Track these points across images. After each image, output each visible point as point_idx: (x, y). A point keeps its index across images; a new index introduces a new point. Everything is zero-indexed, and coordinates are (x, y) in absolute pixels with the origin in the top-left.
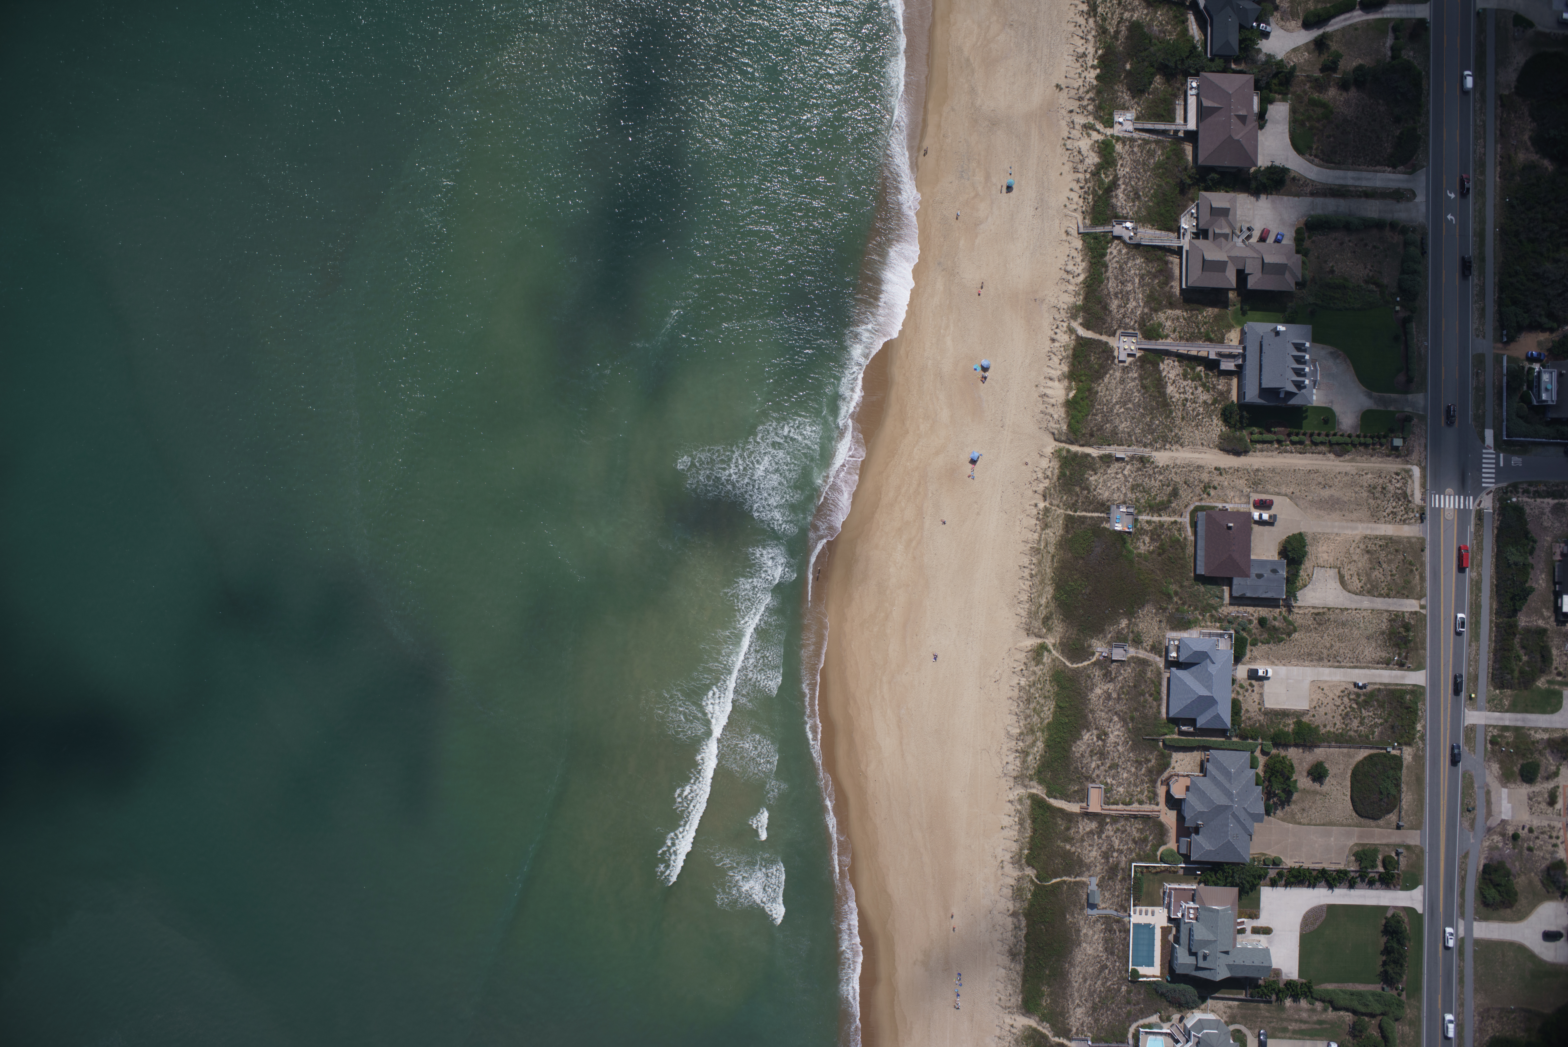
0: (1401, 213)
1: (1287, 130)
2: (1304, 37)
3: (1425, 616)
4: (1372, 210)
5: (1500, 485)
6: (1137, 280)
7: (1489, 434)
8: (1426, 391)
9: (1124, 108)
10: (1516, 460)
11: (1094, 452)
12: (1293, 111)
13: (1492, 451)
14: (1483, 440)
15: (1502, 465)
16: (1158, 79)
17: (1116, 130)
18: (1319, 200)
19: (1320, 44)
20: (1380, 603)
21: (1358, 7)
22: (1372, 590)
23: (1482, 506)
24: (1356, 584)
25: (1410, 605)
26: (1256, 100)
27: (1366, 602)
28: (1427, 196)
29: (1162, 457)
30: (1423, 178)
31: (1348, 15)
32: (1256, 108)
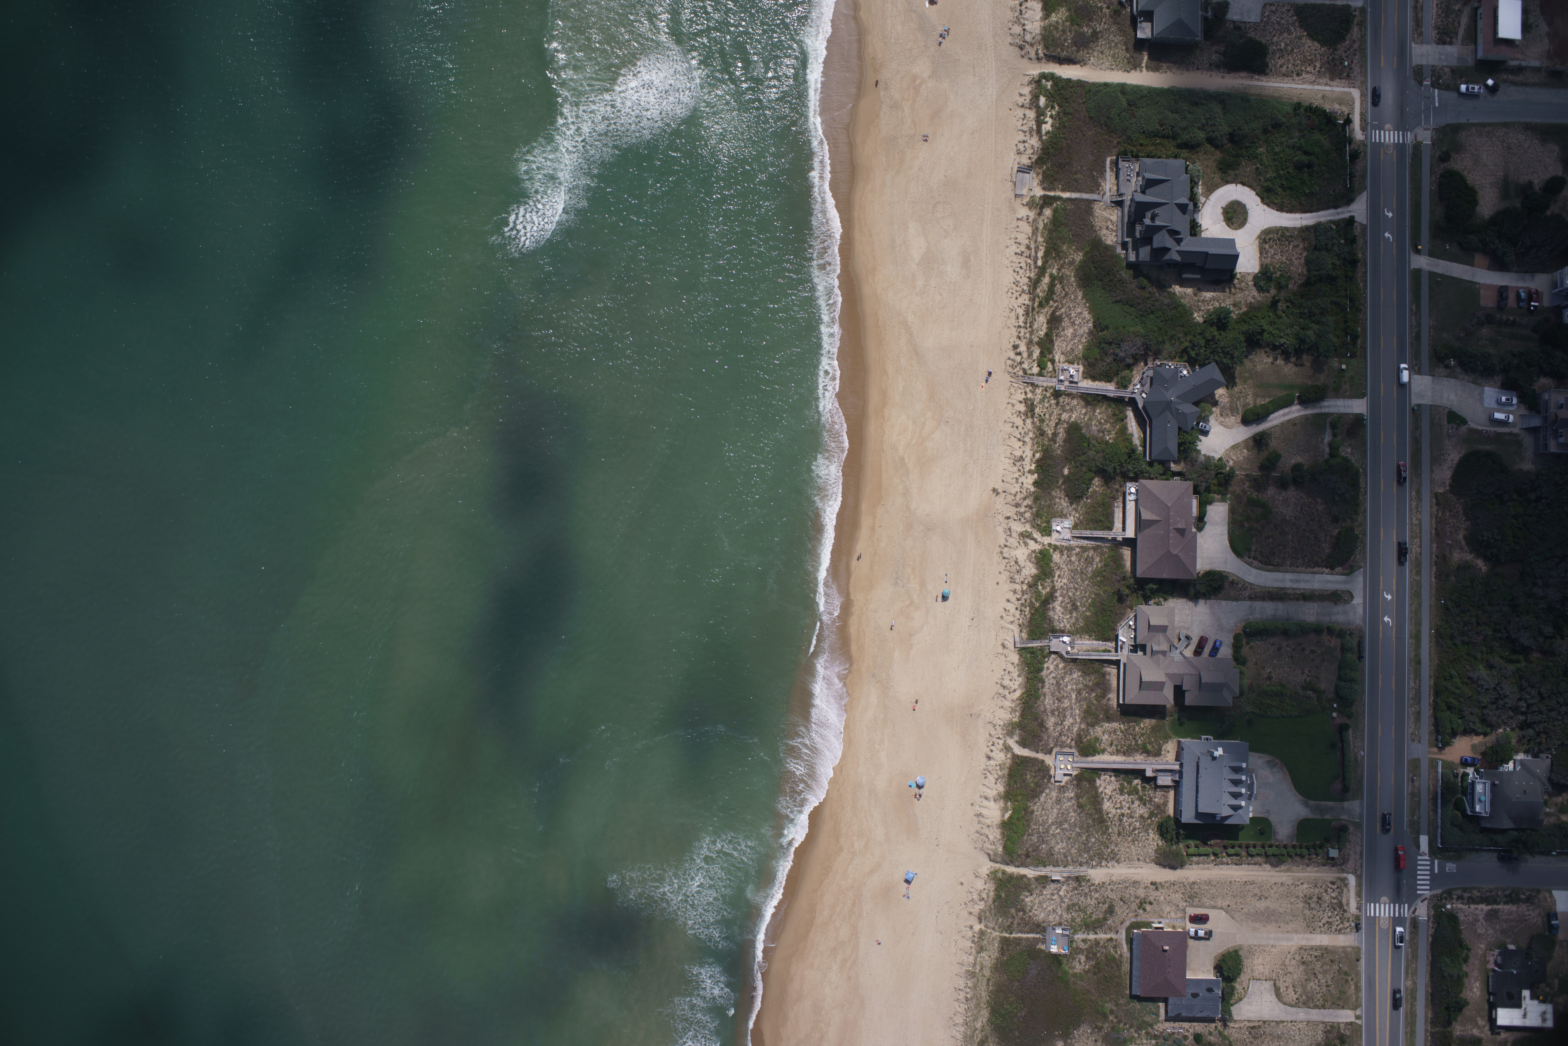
0: (1339, 616)
1: (1226, 532)
2: (1242, 434)
3: (1361, 1026)
4: (1310, 613)
5: (1435, 892)
6: (1074, 696)
7: (1424, 840)
8: (1362, 798)
9: (1063, 516)
10: (1450, 867)
11: (1030, 873)
12: (1232, 511)
13: (1427, 857)
14: (1418, 847)
15: (1436, 871)
16: (1097, 481)
17: (1053, 539)
18: (1258, 604)
19: (1259, 441)
20: (1316, 1015)
21: (1296, 402)
22: (1307, 1001)
23: (1416, 914)
24: (1292, 996)
25: (1346, 1016)
26: (1195, 503)
27: (1302, 1014)
28: (1365, 597)
29: (1097, 874)
30: (1361, 579)
31: (1286, 410)
32: (1195, 511)
